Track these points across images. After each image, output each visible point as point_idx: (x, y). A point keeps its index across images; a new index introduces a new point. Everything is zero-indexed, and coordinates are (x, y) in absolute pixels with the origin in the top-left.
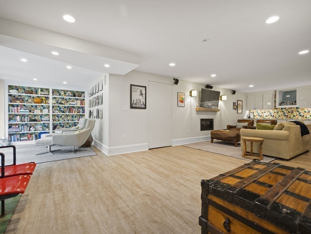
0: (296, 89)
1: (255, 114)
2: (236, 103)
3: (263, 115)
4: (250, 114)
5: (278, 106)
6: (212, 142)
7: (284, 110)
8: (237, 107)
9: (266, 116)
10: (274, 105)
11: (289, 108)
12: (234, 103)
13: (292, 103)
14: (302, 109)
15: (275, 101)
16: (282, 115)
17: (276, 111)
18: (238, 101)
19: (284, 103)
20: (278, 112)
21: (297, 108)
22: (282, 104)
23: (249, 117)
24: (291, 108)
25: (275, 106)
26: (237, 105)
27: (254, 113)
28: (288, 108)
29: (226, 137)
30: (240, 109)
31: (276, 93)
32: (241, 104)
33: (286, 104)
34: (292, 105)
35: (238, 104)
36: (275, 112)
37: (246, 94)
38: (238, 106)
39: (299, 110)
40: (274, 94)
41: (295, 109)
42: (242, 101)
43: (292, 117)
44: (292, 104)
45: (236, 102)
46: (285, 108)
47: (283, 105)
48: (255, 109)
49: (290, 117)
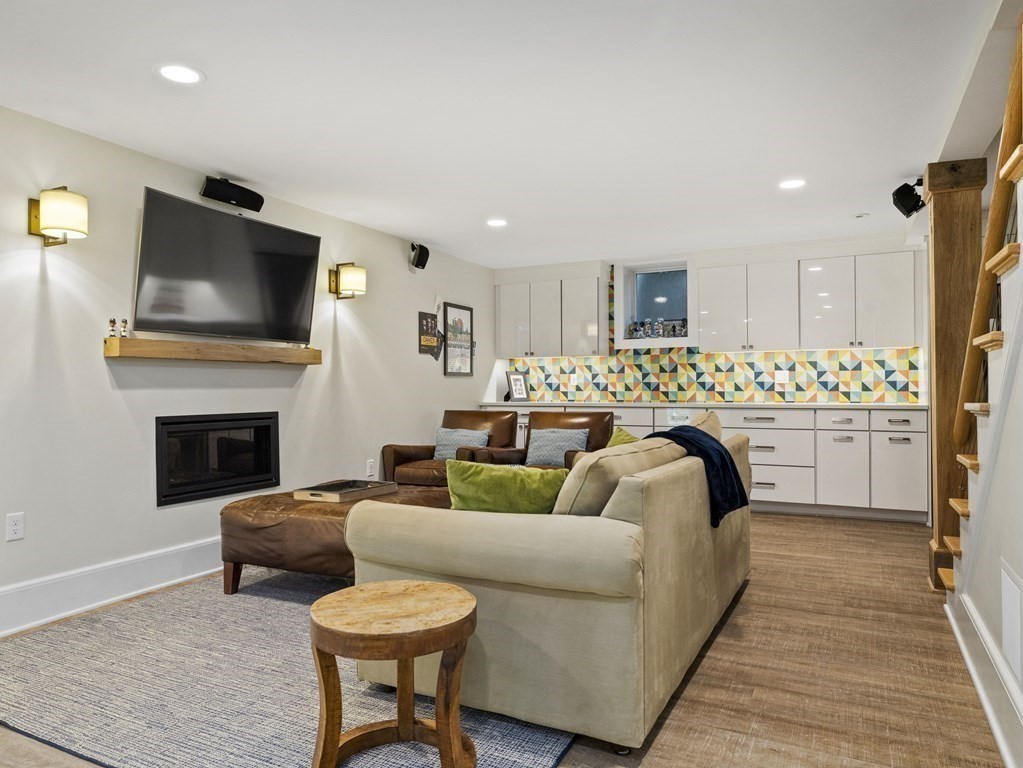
0: (685, 264)
1: (535, 377)
2: (434, 317)
3: (565, 385)
4: (512, 377)
5: (621, 343)
6: (233, 585)
7: (644, 360)
8: (444, 338)
9: (578, 389)
10: (606, 335)
11: (662, 351)
12: (423, 316)
13: (674, 327)
14: (709, 357)
15: (611, 318)
16: (636, 384)
17: (613, 362)
18: (446, 305)
19: (643, 324)
20: (622, 371)
21: (691, 351)
22: (636, 330)
23: (508, 397)
24: (671, 349)
25: (612, 340)
26: (440, 328)
27: (527, 372)
28: (657, 353)
29: (309, 547)
30: (458, 350)
31: (612, 278)
32: (466, 327)
33: (652, 330)
34: (674, 336)
35: (450, 322)
36: (611, 371)
37: (493, 273)
38: (449, 334)
39: (697, 359)
40: (606, 280)
41: (683, 355)
42: (471, 310)
43: (675, 394)
44: (673, 333)
45: (433, 311)
46: (648, 352)
47: (641, 337)
48: (532, 354)
49: (666, 394)
